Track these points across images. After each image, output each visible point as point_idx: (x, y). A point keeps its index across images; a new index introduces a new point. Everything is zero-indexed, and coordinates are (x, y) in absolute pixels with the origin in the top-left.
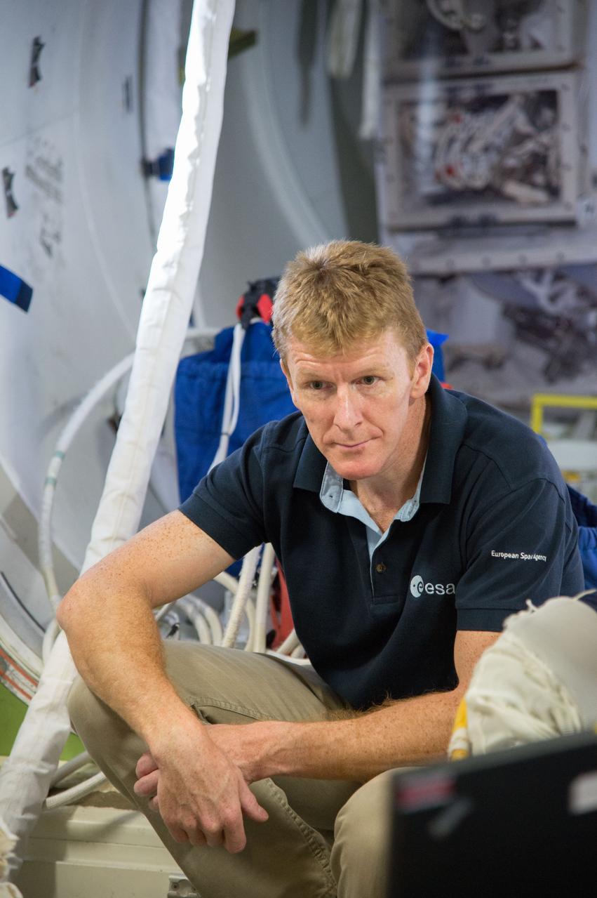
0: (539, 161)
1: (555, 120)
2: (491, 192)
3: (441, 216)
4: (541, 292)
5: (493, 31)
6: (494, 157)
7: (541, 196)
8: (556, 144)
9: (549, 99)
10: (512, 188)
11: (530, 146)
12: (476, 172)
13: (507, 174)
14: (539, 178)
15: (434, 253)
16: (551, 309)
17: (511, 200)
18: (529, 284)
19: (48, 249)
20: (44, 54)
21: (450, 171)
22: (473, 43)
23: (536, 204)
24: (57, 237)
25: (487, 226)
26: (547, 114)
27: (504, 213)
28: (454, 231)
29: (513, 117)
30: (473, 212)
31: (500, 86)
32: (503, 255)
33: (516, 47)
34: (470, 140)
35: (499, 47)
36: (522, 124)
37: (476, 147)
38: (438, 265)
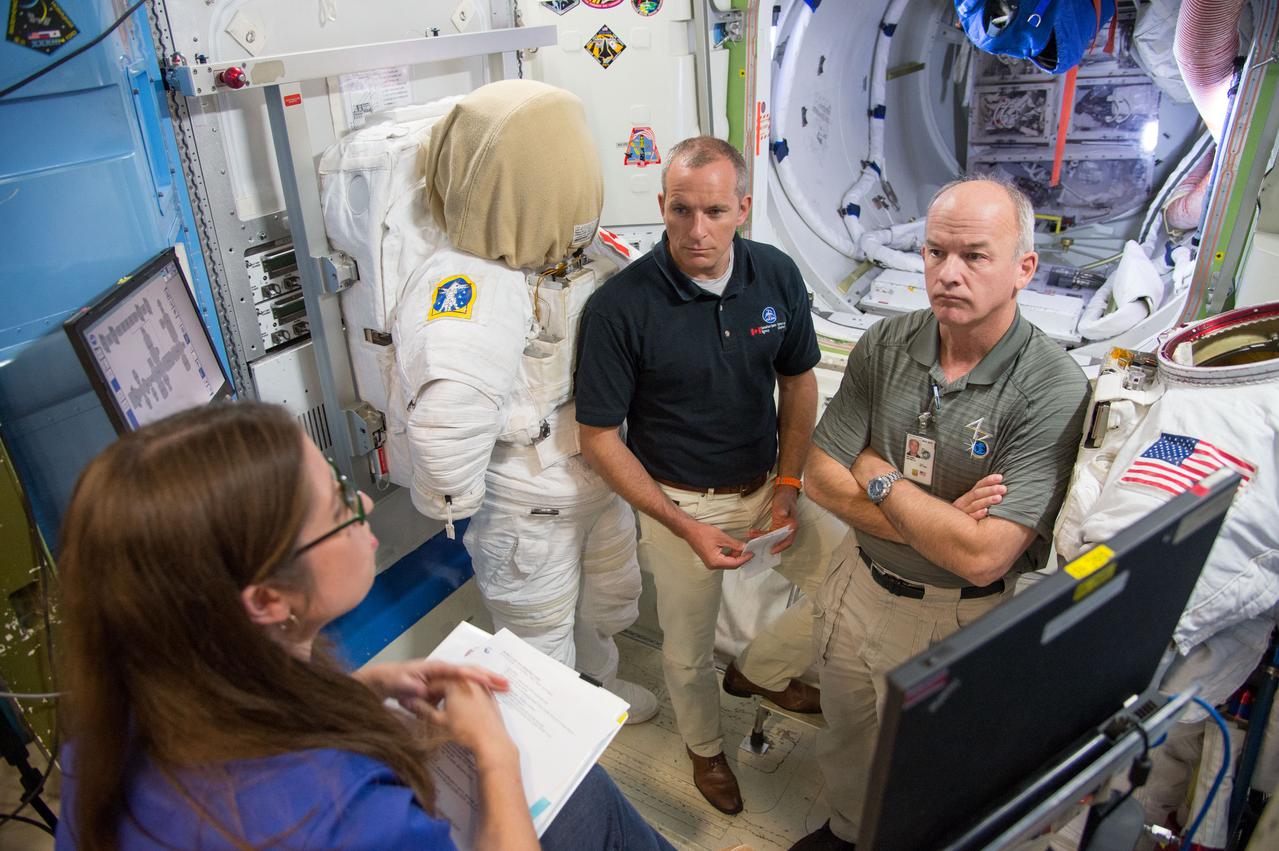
0: (1036, 119)
1: (1044, 102)
2: (1015, 131)
3: (993, 139)
4: (1031, 172)
5: (1023, 66)
6: (1017, 117)
7: (1035, 133)
8: (1044, 112)
9: (1043, 93)
10: (1023, 129)
11: (1033, 112)
12: (1009, 122)
13: (1022, 123)
14: (1035, 126)
15: (988, 154)
16: (1035, 179)
17: (1022, 133)
18: (1026, 168)
19: (820, 141)
20: (825, 62)
21: (998, 121)
22: (1013, 70)
23: (1033, 136)
24: (825, 136)
25: (1011, 143)
26: (1041, 100)
27: (1019, 139)
28: (999, 145)
29: (1027, 101)
30: (1006, 138)
31: (1023, 88)
32: (1017, 156)
33: (1031, 72)
34: (1008, 108)
35: (1024, 72)
36: (1030, 103)
37: (1010, 112)
38: (990, 159)
